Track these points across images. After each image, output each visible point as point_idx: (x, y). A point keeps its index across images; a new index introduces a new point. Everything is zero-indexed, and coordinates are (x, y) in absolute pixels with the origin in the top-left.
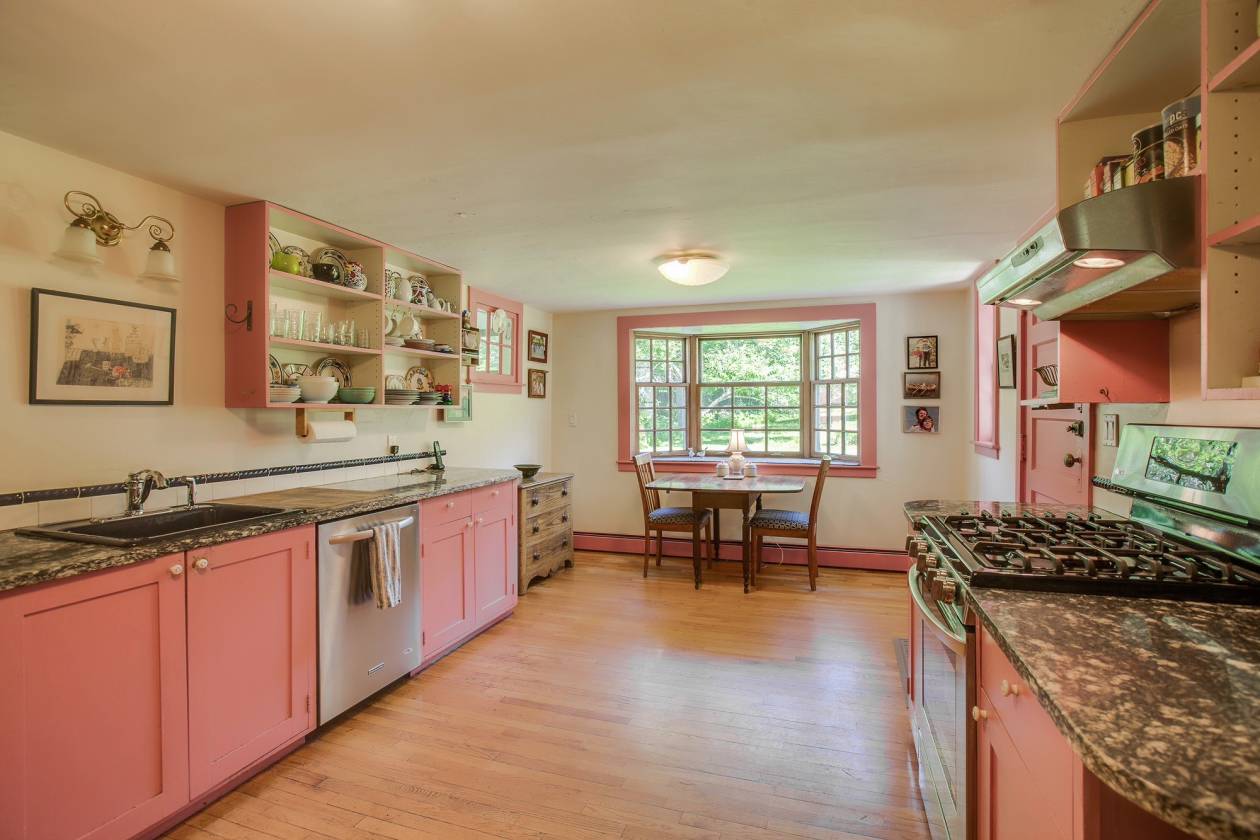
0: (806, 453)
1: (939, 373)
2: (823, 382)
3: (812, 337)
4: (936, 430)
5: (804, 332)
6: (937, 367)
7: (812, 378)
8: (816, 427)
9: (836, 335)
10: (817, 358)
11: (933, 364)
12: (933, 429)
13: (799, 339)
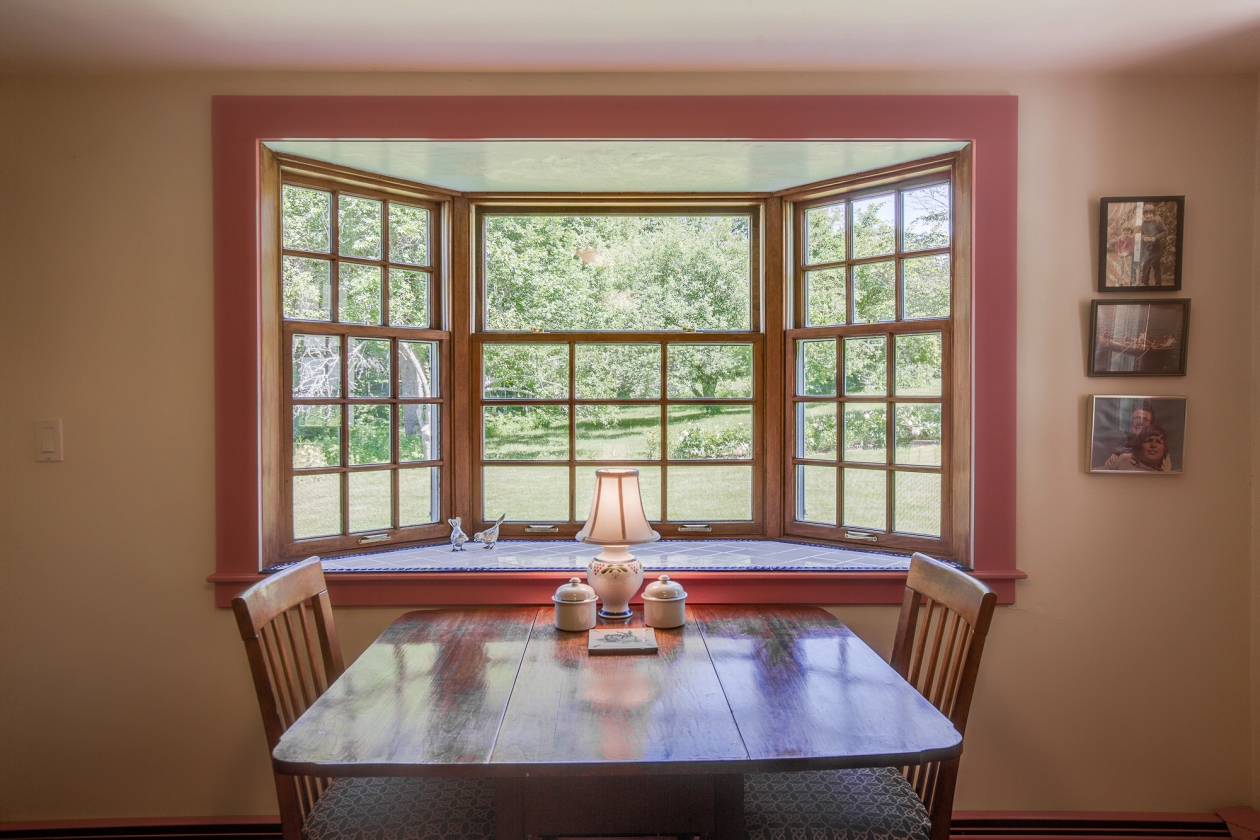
0: (772, 523)
1: (1185, 305)
2: (820, 334)
3: (789, 211)
4: (1178, 464)
5: (766, 198)
6: (1177, 286)
7: (789, 323)
8: (800, 456)
9: (861, 206)
10: (800, 270)
11: (1167, 279)
12: (1167, 463)
13: (747, 219)
